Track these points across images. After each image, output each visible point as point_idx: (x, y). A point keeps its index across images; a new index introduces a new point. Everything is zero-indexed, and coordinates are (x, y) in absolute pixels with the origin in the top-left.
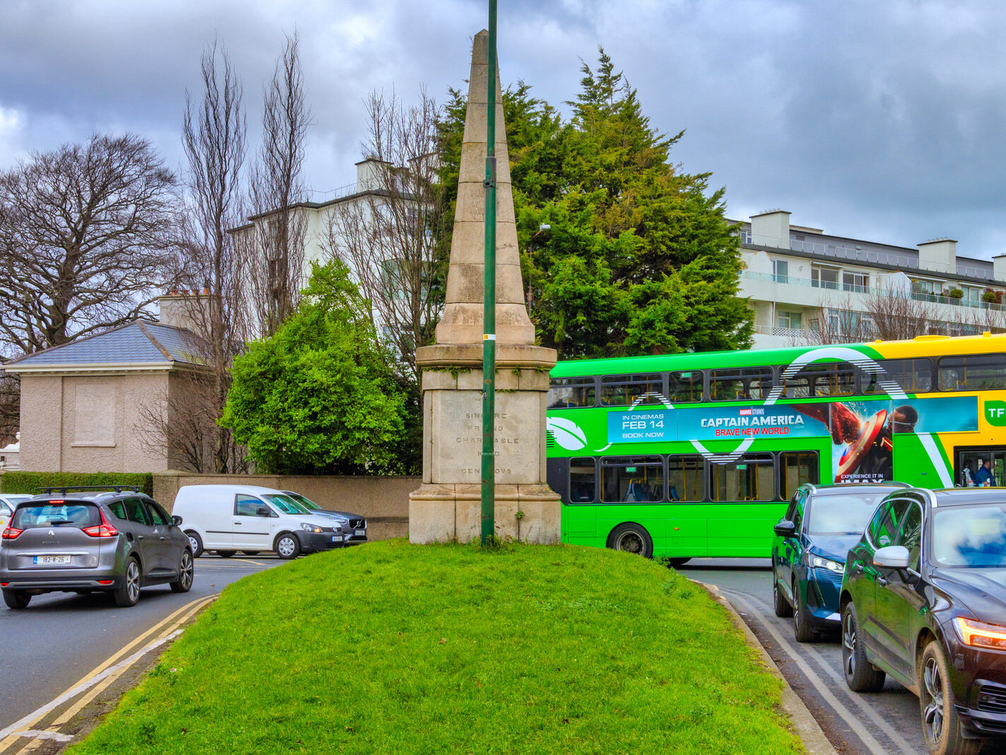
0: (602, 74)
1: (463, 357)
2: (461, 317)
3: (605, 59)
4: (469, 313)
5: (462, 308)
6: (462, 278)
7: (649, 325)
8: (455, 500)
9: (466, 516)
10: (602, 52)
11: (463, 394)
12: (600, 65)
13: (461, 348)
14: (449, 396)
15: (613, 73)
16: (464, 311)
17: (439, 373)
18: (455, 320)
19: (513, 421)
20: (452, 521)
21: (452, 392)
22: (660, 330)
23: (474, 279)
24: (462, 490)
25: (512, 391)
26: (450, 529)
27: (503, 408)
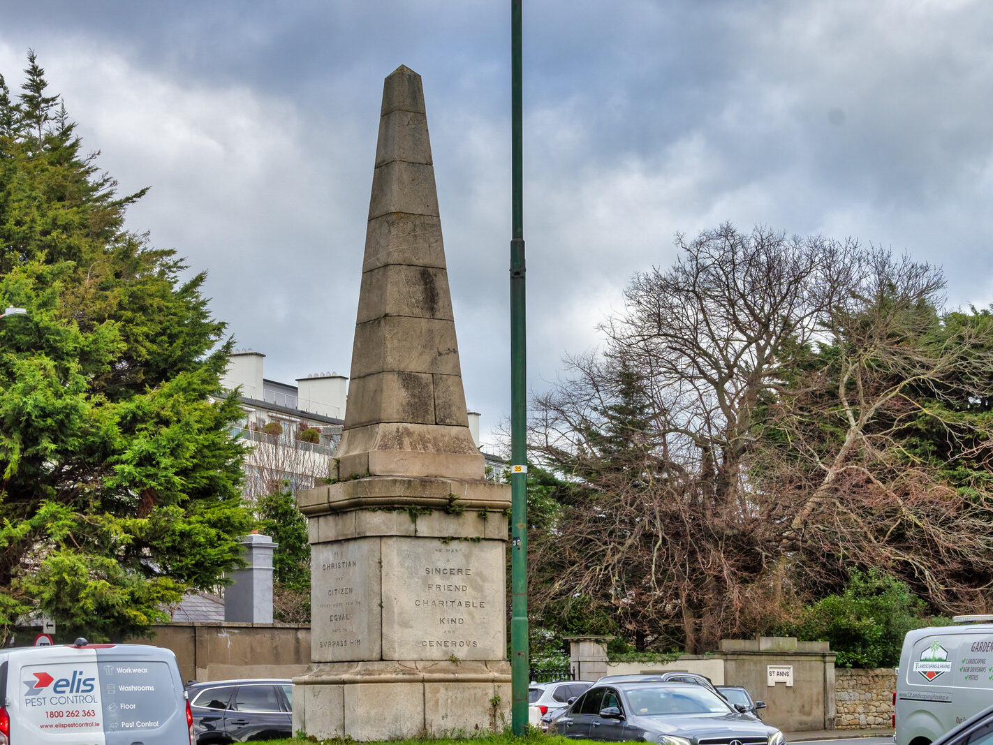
0: (28, 92)
1: (427, 493)
2: (406, 441)
3: (35, 72)
4: (416, 437)
5: (406, 429)
6: (403, 390)
7: (146, 460)
8: (423, 681)
9: (437, 702)
10: (32, 59)
11: (421, 542)
12: (26, 79)
13: (425, 482)
14: (406, 545)
15: (46, 93)
16: (409, 433)
17: (394, 516)
18: (401, 445)
19: (478, 579)
20: (420, 709)
21: (409, 540)
22: (165, 469)
23: (416, 392)
24: (424, 668)
25: (477, 540)
26: (418, 720)
27: (467, 561)
